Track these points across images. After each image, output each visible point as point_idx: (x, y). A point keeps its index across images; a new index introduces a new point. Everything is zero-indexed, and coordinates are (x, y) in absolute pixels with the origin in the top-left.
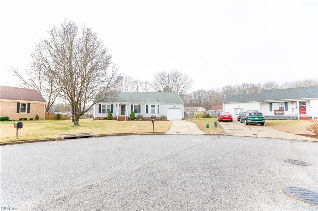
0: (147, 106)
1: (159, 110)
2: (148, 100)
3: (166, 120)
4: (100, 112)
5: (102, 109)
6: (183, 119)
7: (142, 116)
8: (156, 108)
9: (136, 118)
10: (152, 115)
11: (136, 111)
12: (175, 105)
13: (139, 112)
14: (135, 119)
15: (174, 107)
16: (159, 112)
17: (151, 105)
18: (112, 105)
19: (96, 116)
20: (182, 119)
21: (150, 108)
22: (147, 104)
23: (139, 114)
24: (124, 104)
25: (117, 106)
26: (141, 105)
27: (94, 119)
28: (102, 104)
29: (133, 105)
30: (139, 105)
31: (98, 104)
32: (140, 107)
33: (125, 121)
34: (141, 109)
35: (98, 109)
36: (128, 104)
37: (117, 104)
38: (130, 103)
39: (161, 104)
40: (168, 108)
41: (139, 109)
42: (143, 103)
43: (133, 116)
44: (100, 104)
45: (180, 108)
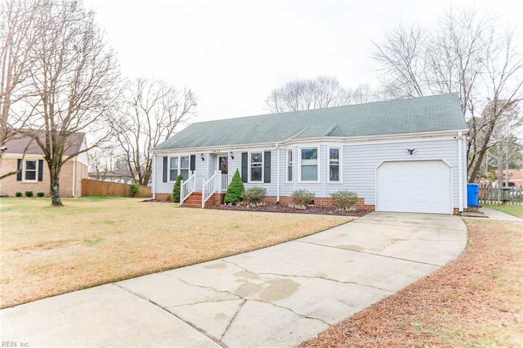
0: (291, 156)
1: (335, 168)
4: (165, 179)
8: (321, 161)
9: (241, 199)
13: (267, 180)
16: (334, 177)
17: (303, 151)
18: (193, 158)
19: (158, 191)
20: (457, 213)
21: (296, 163)
22: (290, 148)
23: (266, 185)
24: (221, 151)
25: (203, 159)
26: (271, 154)
27: (154, 198)
28: (170, 156)
29: (248, 154)
30: (265, 153)
31: (163, 157)
32: (270, 160)
33: (200, 207)
34: (271, 167)
35: (163, 169)
36: (232, 153)
37: (202, 154)
38: (238, 148)
39: (346, 144)
40: (379, 161)
41: (265, 168)
42: (275, 146)
43: (234, 193)
44: (165, 155)
45: (443, 160)
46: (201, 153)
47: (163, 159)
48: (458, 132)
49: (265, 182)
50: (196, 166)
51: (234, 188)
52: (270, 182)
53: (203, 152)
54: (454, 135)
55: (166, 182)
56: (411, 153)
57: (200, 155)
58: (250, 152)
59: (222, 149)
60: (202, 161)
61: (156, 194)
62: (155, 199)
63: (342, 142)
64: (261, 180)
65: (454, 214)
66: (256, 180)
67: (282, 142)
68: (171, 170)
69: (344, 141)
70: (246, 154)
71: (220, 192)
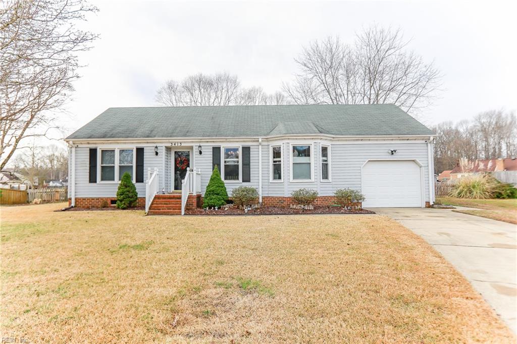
0: (277, 154)
1: (325, 166)
2: (281, 127)
3: (361, 211)
4: (93, 179)
5: (103, 168)
6: (432, 207)
7: (254, 191)
8: (315, 159)
9: (229, 202)
10: (297, 188)
11: (231, 173)
12: (395, 144)
13: (247, 179)
14: (227, 207)
15: (392, 153)
16: (325, 175)
17: (294, 148)
18: (140, 151)
19: (81, 195)
20: (429, 206)
21: (288, 160)
22: (276, 144)
23: (246, 184)
24: (183, 145)
25: (157, 154)
26: (251, 150)
27: (73, 205)
28: (100, 148)
29: (221, 148)
30: (243, 148)
31: (88, 149)
32: (250, 157)
33: (180, 214)
34: (251, 164)
35: (88, 165)
36: (200, 146)
37: (156, 147)
38: (207, 142)
39: (333, 143)
40: (365, 160)
41: (243, 165)
42: (258, 141)
43: (218, 194)
44: (93, 146)
45: (418, 160)
46: (155, 145)
47: (89, 152)
48: (430, 137)
49: (243, 181)
50: (145, 162)
51: (218, 188)
52: (249, 181)
53: (158, 145)
54: (426, 139)
55: (96, 182)
56: (393, 154)
57: (154, 148)
58: (224, 146)
59: (185, 142)
60: (155, 156)
61: (76, 199)
62: (75, 207)
63: (331, 140)
64: (238, 179)
65: (426, 207)
66: (231, 179)
67: (266, 137)
68: (102, 167)
69: (333, 139)
70: (219, 148)
71: (195, 194)
